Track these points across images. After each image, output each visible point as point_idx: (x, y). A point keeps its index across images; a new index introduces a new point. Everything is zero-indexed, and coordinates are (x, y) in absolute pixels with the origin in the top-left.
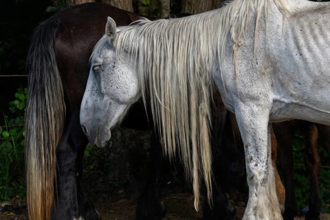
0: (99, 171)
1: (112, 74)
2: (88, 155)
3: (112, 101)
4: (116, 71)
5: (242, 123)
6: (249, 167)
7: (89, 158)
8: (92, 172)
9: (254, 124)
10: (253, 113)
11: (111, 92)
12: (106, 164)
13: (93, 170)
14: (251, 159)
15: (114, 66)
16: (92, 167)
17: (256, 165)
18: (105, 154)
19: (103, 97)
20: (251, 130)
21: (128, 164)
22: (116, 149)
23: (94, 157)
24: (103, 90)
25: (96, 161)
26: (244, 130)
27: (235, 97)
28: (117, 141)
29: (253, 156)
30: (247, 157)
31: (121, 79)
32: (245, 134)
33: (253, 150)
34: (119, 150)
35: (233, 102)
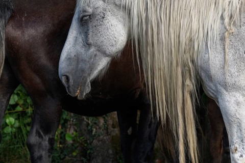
0: (82, 158)
1: (101, 25)
2: (71, 142)
3: (98, 53)
4: (105, 22)
5: (226, 113)
6: (233, 158)
7: (73, 145)
8: (75, 159)
9: (239, 114)
10: (238, 104)
11: (99, 43)
12: (88, 152)
13: (75, 157)
14: (236, 150)
15: (103, 18)
16: (74, 154)
17: (241, 156)
18: (88, 142)
19: (89, 49)
20: (236, 120)
21: (111, 152)
22: (99, 136)
23: (78, 144)
24: (91, 41)
25: (79, 148)
26: (229, 120)
27: (219, 87)
28: (100, 128)
29: (238, 146)
30: (232, 148)
31: (110, 31)
32: (230, 124)
33: (239, 141)
34: (101, 137)
35: (218, 91)
